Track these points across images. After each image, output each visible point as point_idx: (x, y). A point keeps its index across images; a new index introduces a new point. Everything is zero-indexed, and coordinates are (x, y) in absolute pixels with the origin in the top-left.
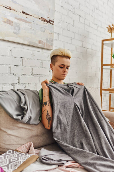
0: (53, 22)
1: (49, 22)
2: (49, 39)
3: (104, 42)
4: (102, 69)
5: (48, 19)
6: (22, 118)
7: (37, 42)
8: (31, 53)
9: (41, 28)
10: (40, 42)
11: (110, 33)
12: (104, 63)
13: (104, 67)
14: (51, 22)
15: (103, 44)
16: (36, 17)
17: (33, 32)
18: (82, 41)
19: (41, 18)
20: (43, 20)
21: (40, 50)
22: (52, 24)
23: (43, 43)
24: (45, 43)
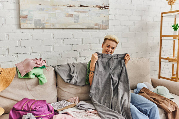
0: (108, 7)
1: (104, 7)
2: (104, 21)
3: (163, 15)
4: (161, 40)
5: (103, 6)
6: (70, 82)
7: (94, 25)
8: (90, 34)
9: (97, 14)
10: (96, 25)
11: (170, 6)
12: (163, 34)
13: (163, 38)
14: (106, 7)
15: (162, 17)
16: (92, 7)
17: (90, 18)
18: (141, 16)
19: (97, 6)
20: (98, 8)
21: (98, 30)
22: (107, 9)
23: (99, 25)
24: (100, 25)
